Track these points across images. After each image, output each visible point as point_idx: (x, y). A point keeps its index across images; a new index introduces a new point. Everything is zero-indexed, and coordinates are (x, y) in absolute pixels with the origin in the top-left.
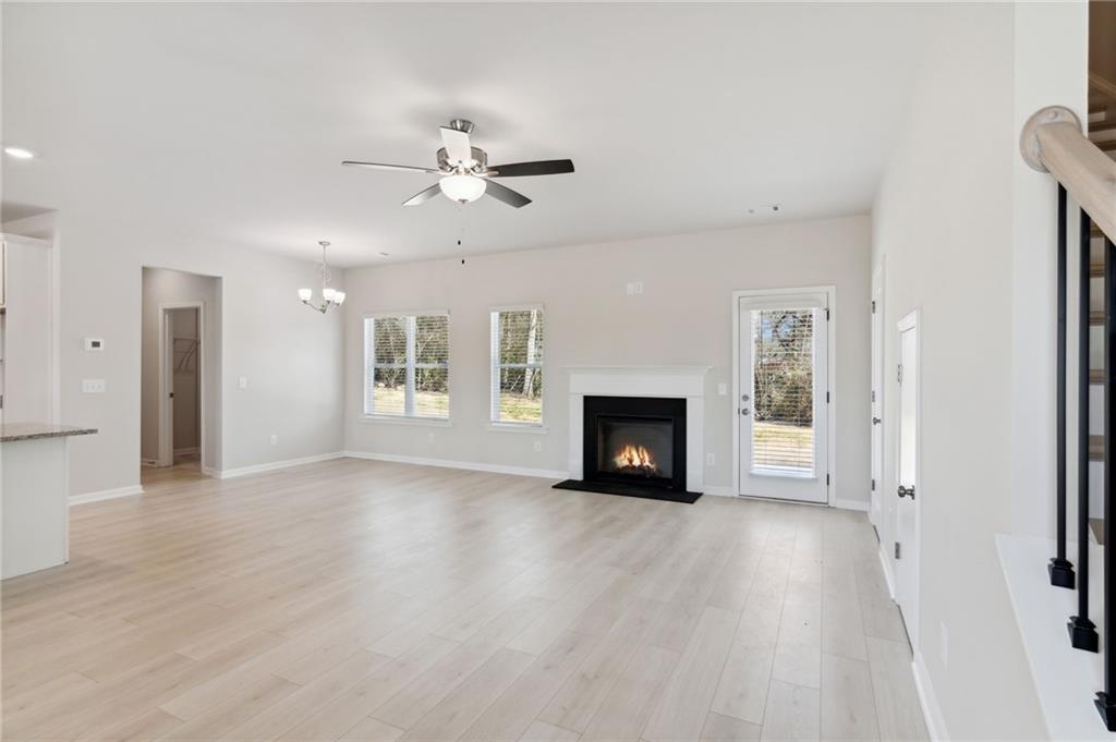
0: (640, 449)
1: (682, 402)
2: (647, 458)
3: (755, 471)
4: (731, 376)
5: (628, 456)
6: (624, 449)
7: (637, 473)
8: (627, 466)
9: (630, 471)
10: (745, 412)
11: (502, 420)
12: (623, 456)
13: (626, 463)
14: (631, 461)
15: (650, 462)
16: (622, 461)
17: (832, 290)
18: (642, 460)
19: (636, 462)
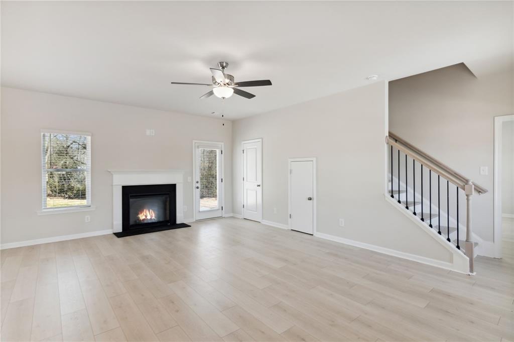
0: (151, 211)
1: (175, 185)
2: (153, 215)
3: (201, 210)
4: (192, 173)
5: (145, 214)
6: (143, 211)
7: (150, 222)
8: (145, 219)
9: (146, 222)
10: (197, 188)
11: (47, 207)
12: (142, 214)
13: (144, 217)
14: (146, 216)
15: (155, 217)
16: (142, 217)
17: (223, 143)
18: (151, 216)
19: (149, 217)
